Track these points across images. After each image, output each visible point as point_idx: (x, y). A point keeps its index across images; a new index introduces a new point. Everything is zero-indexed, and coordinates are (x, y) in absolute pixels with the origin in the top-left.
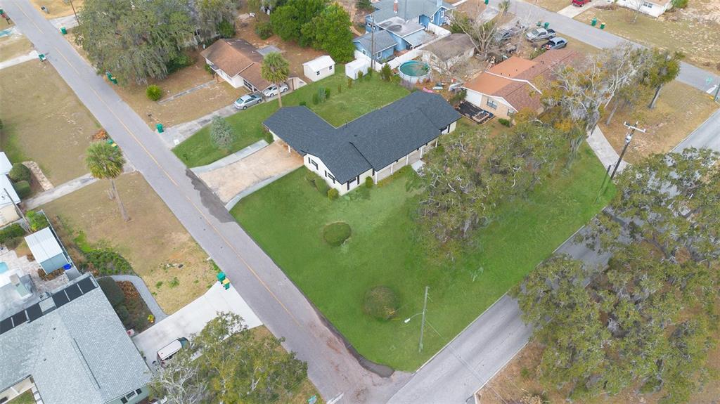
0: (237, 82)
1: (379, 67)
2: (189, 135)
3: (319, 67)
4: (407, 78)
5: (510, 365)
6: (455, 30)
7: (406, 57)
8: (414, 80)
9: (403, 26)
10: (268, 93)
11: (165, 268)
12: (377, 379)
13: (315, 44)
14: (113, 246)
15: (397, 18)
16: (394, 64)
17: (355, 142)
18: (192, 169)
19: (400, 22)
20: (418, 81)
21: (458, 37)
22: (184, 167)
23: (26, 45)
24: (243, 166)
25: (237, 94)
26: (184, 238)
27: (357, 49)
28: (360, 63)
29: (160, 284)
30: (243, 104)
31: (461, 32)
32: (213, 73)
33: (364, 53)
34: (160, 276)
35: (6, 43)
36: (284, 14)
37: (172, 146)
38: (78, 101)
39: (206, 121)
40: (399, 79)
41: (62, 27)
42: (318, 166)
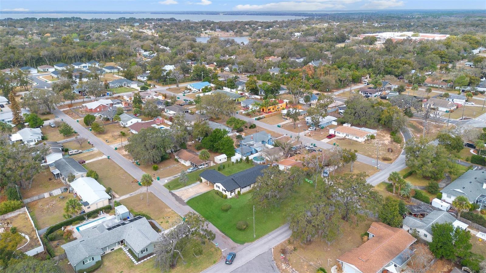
0: (188, 164)
1: (244, 158)
2: (169, 181)
3: (221, 158)
4: (256, 161)
5: (285, 241)
6: (276, 146)
7: (256, 155)
8: (259, 162)
9: (255, 145)
10: (200, 167)
11: (163, 218)
12: (239, 245)
13: (219, 151)
14: (144, 212)
15: (253, 142)
16: (251, 157)
17: (234, 178)
18: (172, 191)
19: (253, 143)
20: (260, 163)
21: (276, 148)
22: (168, 190)
23: (100, 154)
24: (191, 190)
25: (188, 168)
26: (169, 210)
27: (236, 152)
28: (237, 156)
29: (162, 222)
30: (190, 170)
31: (278, 146)
32: (178, 161)
33: (239, 153)
34: (162, 220)
35: (92, 153)
36: (207, 139)
37: (163, 184)
38: (125, 171)
39: (176, 177)
40: (252, 162)
41: (115, 147)
42: (219, 187)
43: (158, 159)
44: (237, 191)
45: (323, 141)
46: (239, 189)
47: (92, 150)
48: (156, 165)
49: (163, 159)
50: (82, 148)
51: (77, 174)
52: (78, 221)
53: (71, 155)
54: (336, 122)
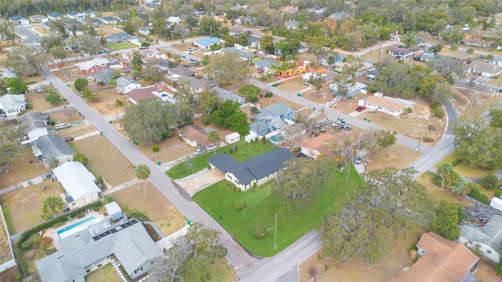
0: (194, 144)
1: (260, 137)
2: (172, 166)
3: (233, 137)
4: (274, 142)
5: (313, 255)
6: (297, 122)
7: (274, 133)
8: (277, 143)
9: (272, 120)
10: (209, 149)
11: (164, 219)
12: (256, 260)
13: (231, 128)
14: (141, 211)
15: (270, 116)
16: (268, 136)
17: (249, 167)
18: (174, 181)
19: (271, 118)
20: (279, 144)
21: (298, 124)
22: (170, 179)
23: (93, 128)
24: (197, 179)
25: (194, 149)
26: (172, 208)
27: (250, 129)
28: (252, 136)
29: (162, 225)
30: (197, 153)
31: (299, 122)
32: (183, 140)
33: (254, 131)
34: (162, 222)
35: (83, 127)
36: (217, 114)
37: (165, 171)
38: (120, 152)
39: (180, 161)
40: (270, 143)
41: (110, 120)
42: (232, 178)
43: (159, 139)
44: (252, 183)
45: (351, 114)
46: (255, 181)
47: (83, 123)
48: (156, 146)
49: (165, 137)
50: (71, 120)
51: (62, 158)
52: (60, 223)
53: (58, 130)
54: (365, 90)
